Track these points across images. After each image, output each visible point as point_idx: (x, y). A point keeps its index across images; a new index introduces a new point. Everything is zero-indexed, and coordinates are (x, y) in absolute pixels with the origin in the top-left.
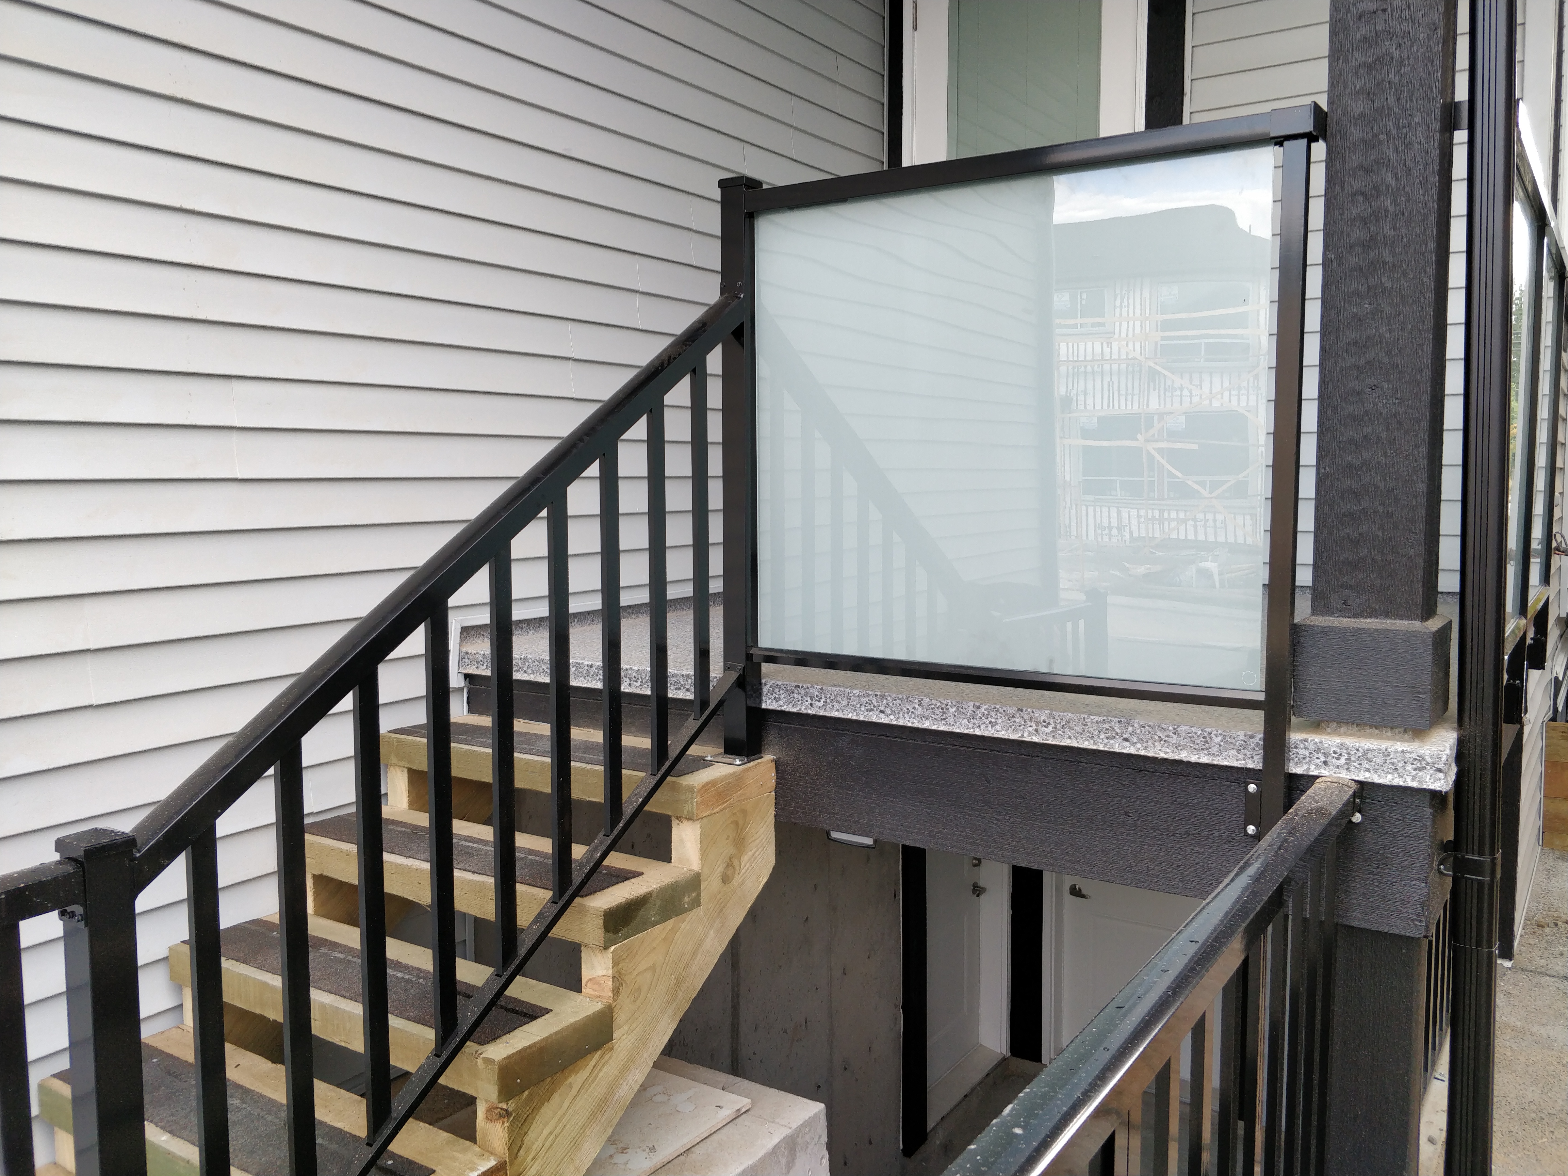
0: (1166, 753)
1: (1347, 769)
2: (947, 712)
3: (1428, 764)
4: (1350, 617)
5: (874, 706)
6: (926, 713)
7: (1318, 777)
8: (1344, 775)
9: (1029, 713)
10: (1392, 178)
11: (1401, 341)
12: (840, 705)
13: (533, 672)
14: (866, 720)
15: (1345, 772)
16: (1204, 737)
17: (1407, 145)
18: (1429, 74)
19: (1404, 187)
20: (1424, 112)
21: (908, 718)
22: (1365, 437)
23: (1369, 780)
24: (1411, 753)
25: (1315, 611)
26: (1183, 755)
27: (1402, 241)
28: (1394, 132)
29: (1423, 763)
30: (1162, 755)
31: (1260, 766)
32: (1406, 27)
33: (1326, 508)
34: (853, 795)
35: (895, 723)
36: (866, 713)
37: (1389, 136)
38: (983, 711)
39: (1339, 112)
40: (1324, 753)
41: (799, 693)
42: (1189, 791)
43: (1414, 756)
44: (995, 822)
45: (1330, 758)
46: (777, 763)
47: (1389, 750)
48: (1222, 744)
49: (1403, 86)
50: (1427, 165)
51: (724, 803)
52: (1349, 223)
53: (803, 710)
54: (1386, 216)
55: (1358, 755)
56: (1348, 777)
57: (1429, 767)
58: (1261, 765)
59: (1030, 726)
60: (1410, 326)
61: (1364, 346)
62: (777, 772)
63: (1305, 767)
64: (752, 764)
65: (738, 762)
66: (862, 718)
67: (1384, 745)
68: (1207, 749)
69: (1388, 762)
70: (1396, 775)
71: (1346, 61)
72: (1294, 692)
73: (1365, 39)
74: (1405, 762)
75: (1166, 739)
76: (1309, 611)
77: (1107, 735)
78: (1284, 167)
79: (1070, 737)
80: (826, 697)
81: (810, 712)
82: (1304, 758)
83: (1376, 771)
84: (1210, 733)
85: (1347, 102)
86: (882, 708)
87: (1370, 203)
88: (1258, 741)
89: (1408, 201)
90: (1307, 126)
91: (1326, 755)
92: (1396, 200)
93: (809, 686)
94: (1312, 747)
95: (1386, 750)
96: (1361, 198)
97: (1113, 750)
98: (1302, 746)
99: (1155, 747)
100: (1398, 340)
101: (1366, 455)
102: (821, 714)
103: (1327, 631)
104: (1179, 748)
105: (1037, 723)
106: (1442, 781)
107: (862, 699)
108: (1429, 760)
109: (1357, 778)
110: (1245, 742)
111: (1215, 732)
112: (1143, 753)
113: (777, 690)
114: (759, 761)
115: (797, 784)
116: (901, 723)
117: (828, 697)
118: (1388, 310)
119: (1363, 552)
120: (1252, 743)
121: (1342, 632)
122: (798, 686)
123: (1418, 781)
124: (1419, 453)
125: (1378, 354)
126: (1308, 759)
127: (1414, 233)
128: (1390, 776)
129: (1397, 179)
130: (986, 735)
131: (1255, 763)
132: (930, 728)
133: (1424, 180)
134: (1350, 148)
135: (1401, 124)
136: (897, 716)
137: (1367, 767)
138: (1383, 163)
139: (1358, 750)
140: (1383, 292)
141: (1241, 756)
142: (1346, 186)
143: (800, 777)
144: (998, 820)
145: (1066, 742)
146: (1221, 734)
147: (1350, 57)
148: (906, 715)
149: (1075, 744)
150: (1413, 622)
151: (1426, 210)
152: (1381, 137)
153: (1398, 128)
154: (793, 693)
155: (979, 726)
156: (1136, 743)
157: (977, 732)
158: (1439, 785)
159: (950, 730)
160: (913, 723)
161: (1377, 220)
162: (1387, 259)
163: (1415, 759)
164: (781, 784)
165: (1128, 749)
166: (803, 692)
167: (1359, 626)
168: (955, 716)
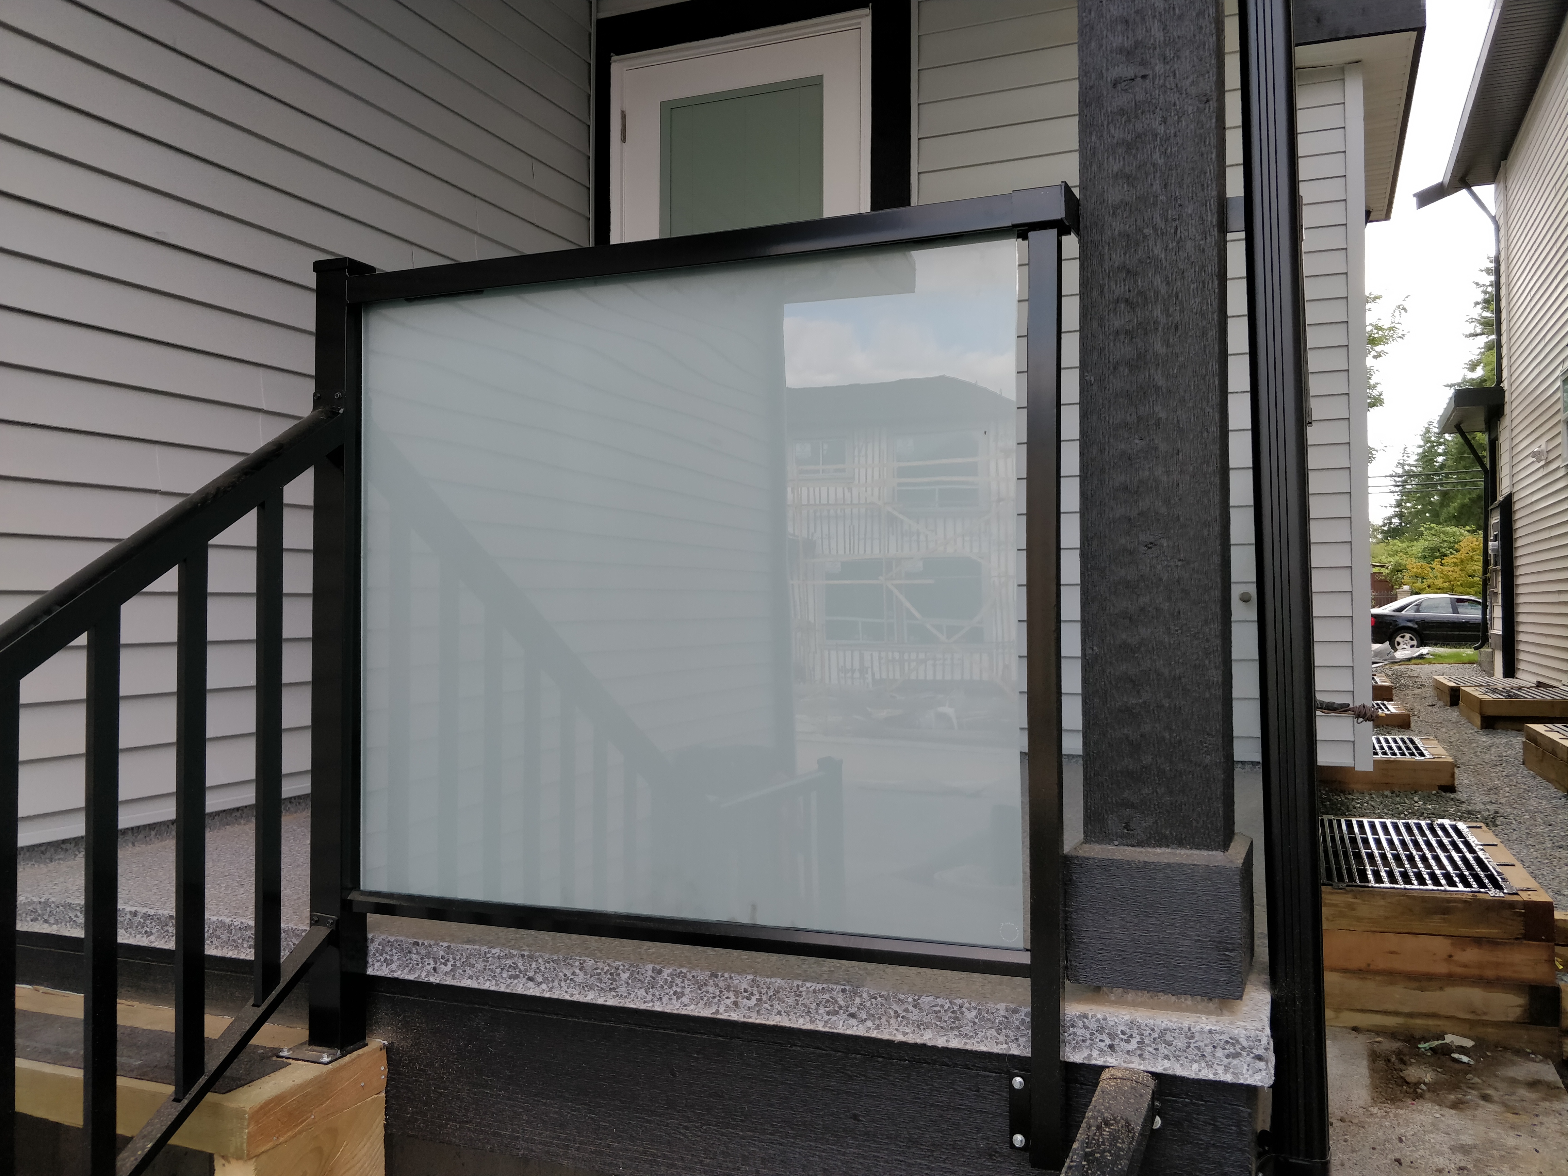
0: (905, 1034)
1: (1140, 1056)
2: (617, 978)
3: (1243, 1048)
4: (1133, 846)
5: (520, 971)
6: (591, 981)
7: (1103, 1068)
8: (1137, 1065)
9: (726, 980)
10: (1162, 282)
11: (1181, 486)
12: (474, 970)
13: (57, 922)
14: (508, 991)
15: (1137, 1059)
16: (953, 1012)
17: (1178, 243)
18: (1202, 155)
19: (1177, 293)
20: (1198, 201)
21: (565, 988)
22: (1142, 609)
23: (1170, 1072)
24: (1222, 1033)
25: (1088, 839)
26: (928, 1038)
27: (1177, 360)
28: (1162, 225)
29: (1238, 1047)
30: (900, 1038)
31: (1027, 1052)
32: (1172, 97)
33: (1096, 700)
34: (492, 1096)
35: (547, 995)
36: (509, 981)
37: (1156, 230)
38: (666, 977)
39: (1094, 199)
40: (1109, 1034)
41: (418, 953)
42: (936, 1085)
43: (1225, 1037)
44: (682, 1131)
45: (1117, 1041)
46: (389, 1050)
47: (1193, 1030)
48: (977, 1021)
49: (1170, 169)
50: (1203, 268)
51: (297, 1126)
52: (1111, 337)
53: (424, 978)
54: (1157, 329)
55: (1153, 1036)
56: (1142, 1067)
57: (1245, 1054)
58: (1029, 1050)
59: (728, 998)
60: (1191, 468)
61: (1137, 492)
62: (389, 1064)
63: (1086, 1053)
64: (347, 1058)
65: (326, 1059)
66: (503, 989)
68: (958, 1028)
69: (1192, 1046)
70: (1204, 1065)
71: (1100, 137)
72: (1067, 949)
73: (1122, 112)
74: (1214, 1047)
75: (904, 1014)
76: (1081, 836)
77: (827, 1009)
78: (1029, 265)
79: (779, 1013)
80: (454, 959)
81: (432, 980)
82: (1083, 1041)
83: (1177, 1058)
84: (961, 1007)
85: (1103, 188)
86: (530, 974)
87: (1136, 313)
88: (1023, 1017)
89: (1182, 311)
90: (1058, 212)
91: (1112, 1036)
92: (1168, 310)
93: (432, 943)
94: (1093, 1025)
95: (1189, 1029)
96: (1124, 306)
97: (835, 1031)
98: (1080, 1024)
99: (889, 1025)
100: (1178, 485)
101: (1144, 632)
102: (447, 983)
103: (1106, 866)
104: (922, 1027)
105: (737, 993)
106: (1264, 1073)
107: (503, 962)
108: (1245, 1043)
109: (1153, 1070)
110: (1007, 1018)
111: (967, 1005)
112: (874, 1034)
113: (388, 949)
114: (360, 1052)
115: (416, 1081)
116: (556, 996)
117: (458, 958)
118: (1163, 447)
119: (1147, 760)
120: (1016, 1019)
121: (1124, 866)
122: (417, 944)
123: (1233, 1073)
124: (1210, 629)
125: (1154, 503)
126: (1088, 1042)
127: (1192, 352)
128: (1195, 1066)
129: (1168, 283)
130: (669, 1011)
131: (1021, 1048)
132: (594, 1002)
133: (1201, 285)
134: (1109, 245)
135: (1170, 216)
136: (550, 985)
137: (1166, 1052)
138: (1150, 263)
139: (1153, 1030)
140: (1157, 424)
141: (1002, 1038)
142: (1106, 290)
143: (420, 1070)
144: (686, 1128)
145: (774, 1020)
146: (976, 1008)
147: (1105, 133)
148: (563, 984)
149: (786, 1023)
150: (1214, 853)
151: (1204, 323)
152: (1146, 231)
153: (1167, 221)
154: (410, 952)
155: (661, 999)
156: (865, 1020)
157: (658, 1007)
158: (1260, 1078)
159: (621, 1005)
160: (572, 995)
161: (1146, 334)
162: (1160, 384)
163: (1227, 1042)
164: (394, 1079)
165: (855, 1028)
166: (423, 952)
167: (1146, 859)
168: (628, 984)
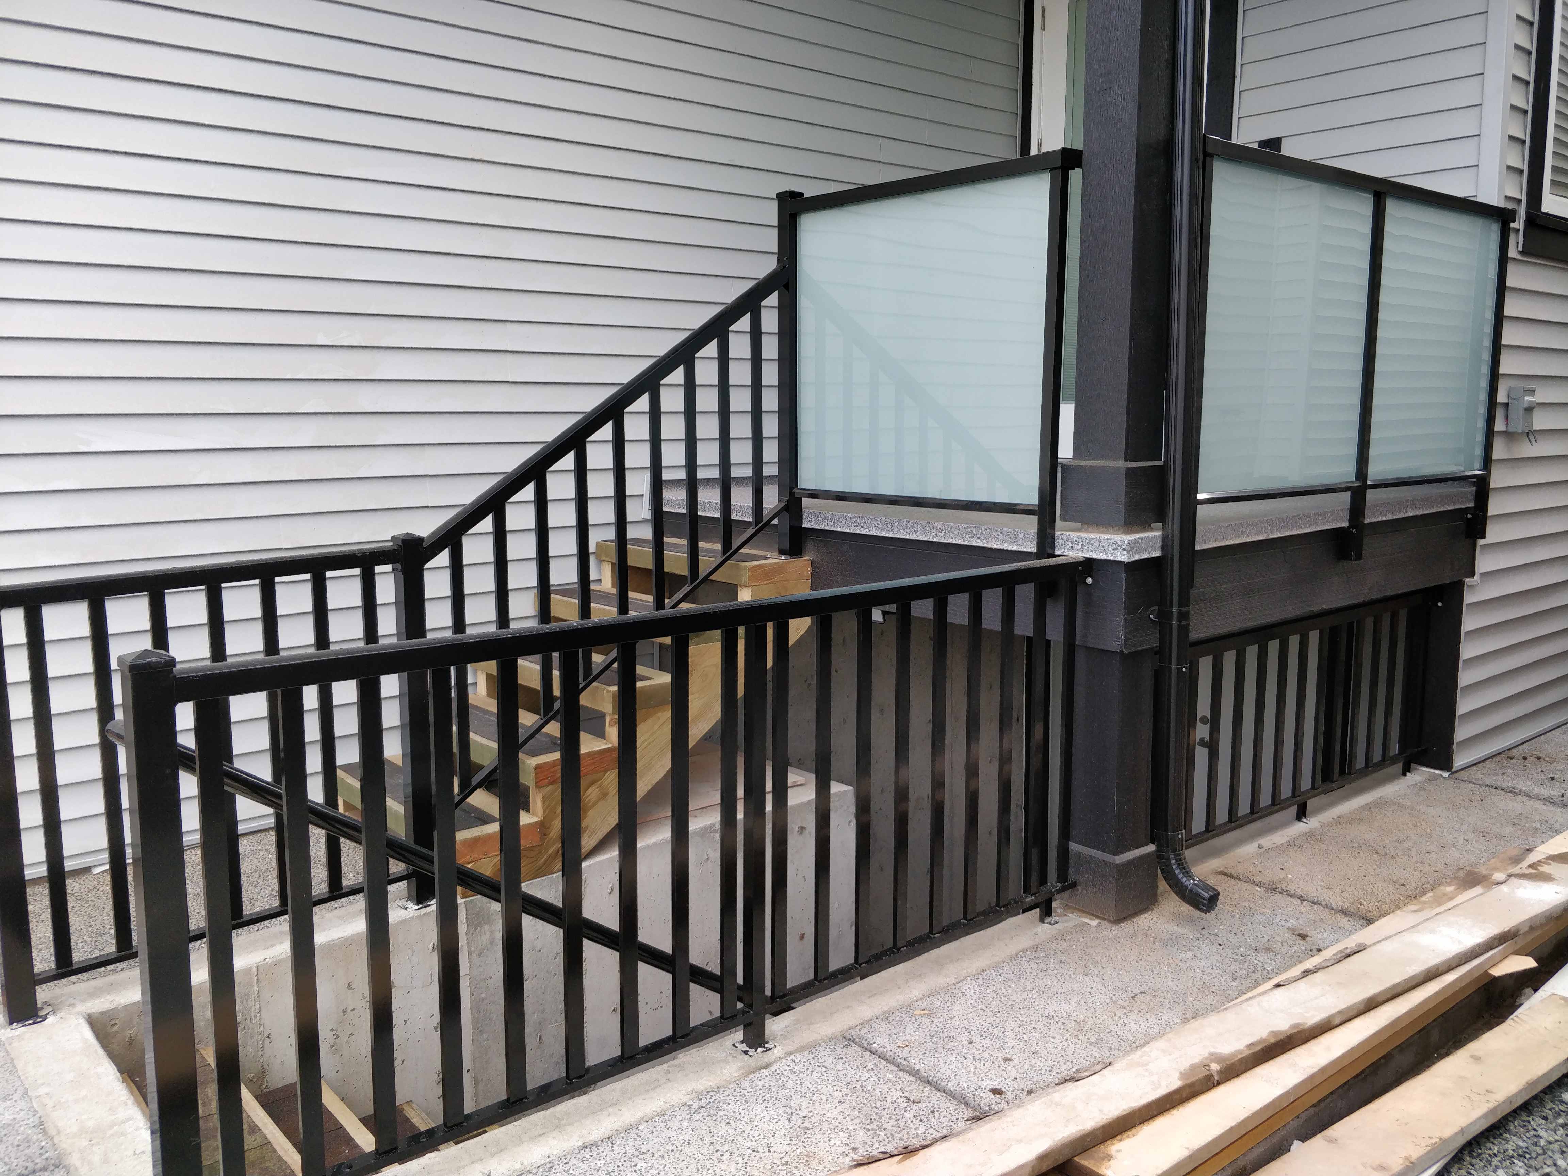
0: (997, 545)
2: (893, 525)
4: (1091, 460)
5: (858, 524)
6: (884, 527)
9: (933, 524)
12: (842, 524)
15: (1081, 552)
16: (1015, 535)
17: (1120, 172)
20: (1128, 151)
23: (1092, 557)
26: (1005, 546)
29: (1117, 545)
30: (995, 546)
32: (1121, 99)
33: (1080, 393)
35: (868, 533)
36: (854, 528)
38: (911, 524)
41: (821, 517)
45: (1074, 545)
46: (812, 562)
47: (1101, 539)
52: (1093, 218)
53: (823, 528)
55: (1086, 542)
56: (1083, 555)
57: (1119, 548)
58: (1036, 550)
61: (1099, 294)
62: (812, 568)
63: (1063, 550)
64: (792, 560)
65: (786, 558)
66: (852, 531)
67: (1099, 535)
68: (1016, 542)
69: (1100, 545)
70: (1104, 553)
74: (1108, 545)
75: (998, 537)
77: (969, 536)
79: (951, 538)
80: (834, 519)
82: (1062, 545)
83: (1095, 551)
84: (1019, 532)
85: (1092, 144)
88: (1034, 534)
91: (1072, 542)
93: (826, 512)
97: (971, 544)
98: (1061, 537)
99: (992, 541)
102: (832, 530)
103: (1077, 469)
104: (1003, 542)
105: (937, 530)
106: (1126, 556)
107: (852, 519)
108: (1119, 543)
109: (1086, 556)
112: (986, 545)
114: (799, 559)
115: (822, 575)
116: (871, 534)
118: (1111, 272)
120: (1030, 536)
121: (1084, 468)
122: (821, 513)
123: (1114, 556)
124: (1124, 359)
125: (1106, 299)
128: (1101, 554)
129: (1115, 192)
130: (912, 539)
132: (885, 536)
134: (1093, 173)
136: (869, 529)
137: (1091, 549)
138: (1109, 182)
139: (1086, 539)
141: (1032, 545)
142: (1091, 195)
143: (823, 570)
145: (950, 541)
146: (1023, 532)
148: (874, 529)
149: (953, 541)
150: (1119, 462)
154: (818, 517)
155: (909, 533)
156: (983, 540)
157: (908, 537)
158: (1124, 558)
159: (894, 537)
160: (877, 533)
161: (1106, 217)
162: (1111, 241)
163: (1113, 543)
164: (814, 575)
165: (979, 543)
167: (1092, 465)
168: (897, 527)
